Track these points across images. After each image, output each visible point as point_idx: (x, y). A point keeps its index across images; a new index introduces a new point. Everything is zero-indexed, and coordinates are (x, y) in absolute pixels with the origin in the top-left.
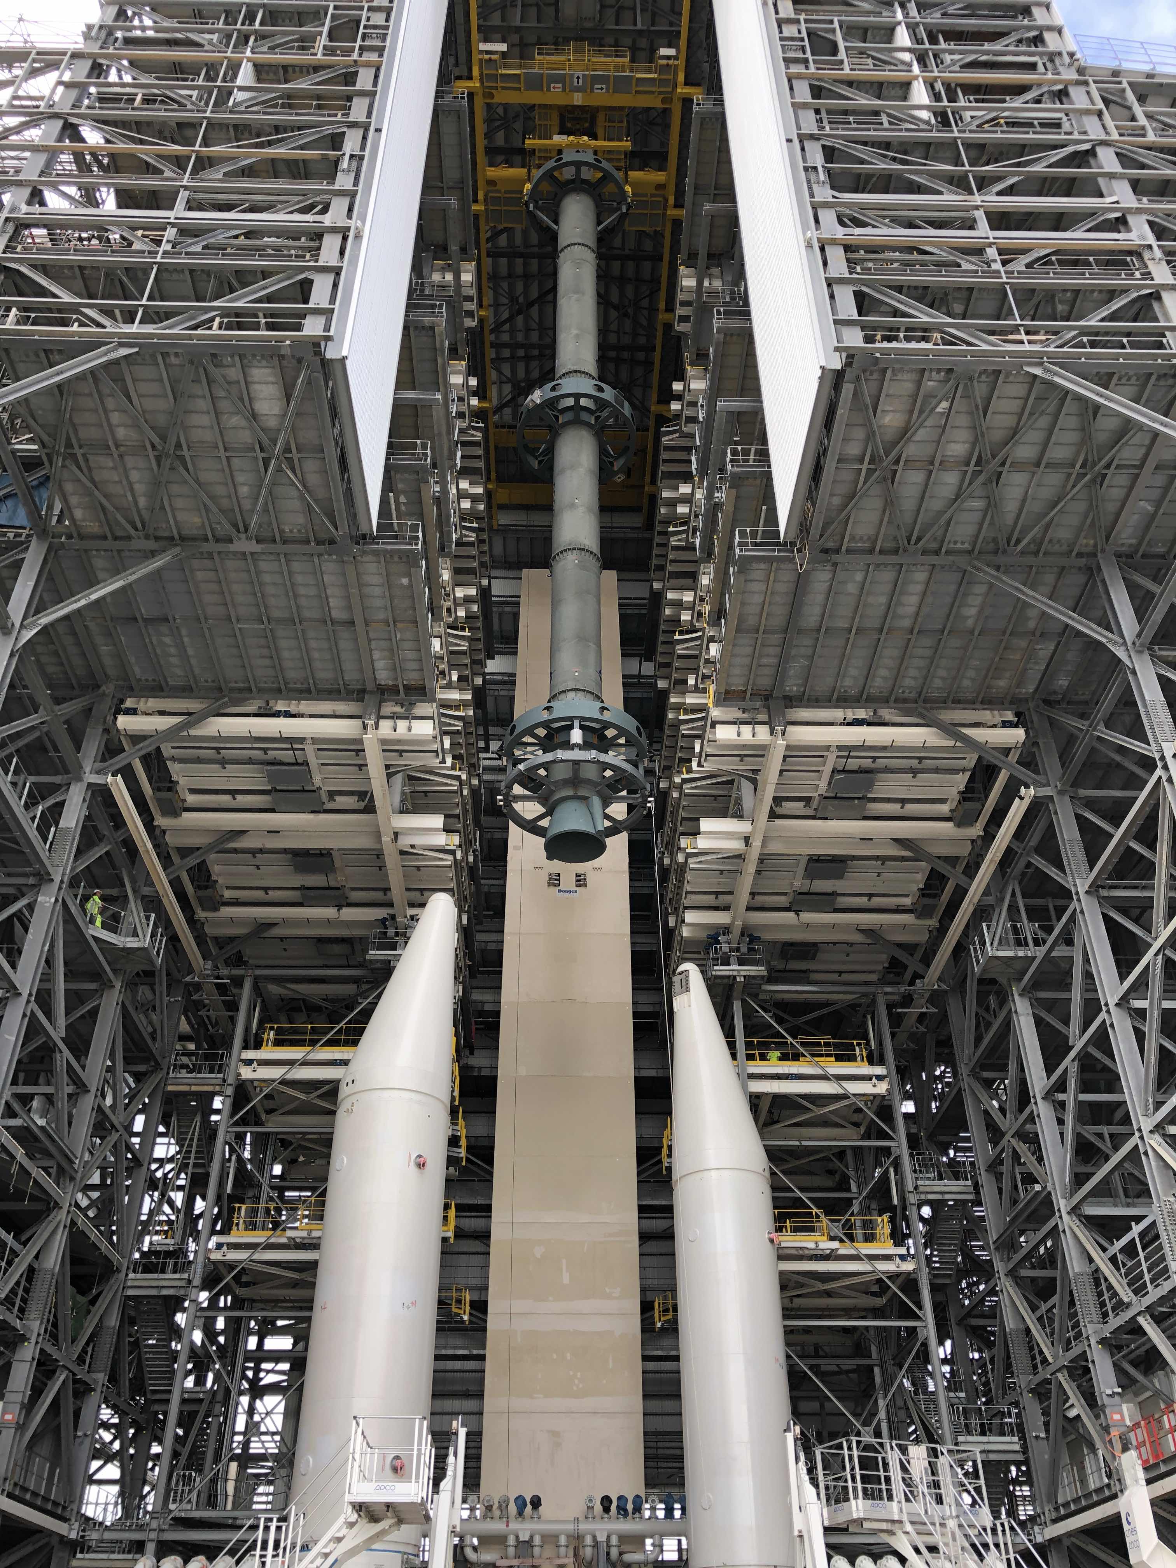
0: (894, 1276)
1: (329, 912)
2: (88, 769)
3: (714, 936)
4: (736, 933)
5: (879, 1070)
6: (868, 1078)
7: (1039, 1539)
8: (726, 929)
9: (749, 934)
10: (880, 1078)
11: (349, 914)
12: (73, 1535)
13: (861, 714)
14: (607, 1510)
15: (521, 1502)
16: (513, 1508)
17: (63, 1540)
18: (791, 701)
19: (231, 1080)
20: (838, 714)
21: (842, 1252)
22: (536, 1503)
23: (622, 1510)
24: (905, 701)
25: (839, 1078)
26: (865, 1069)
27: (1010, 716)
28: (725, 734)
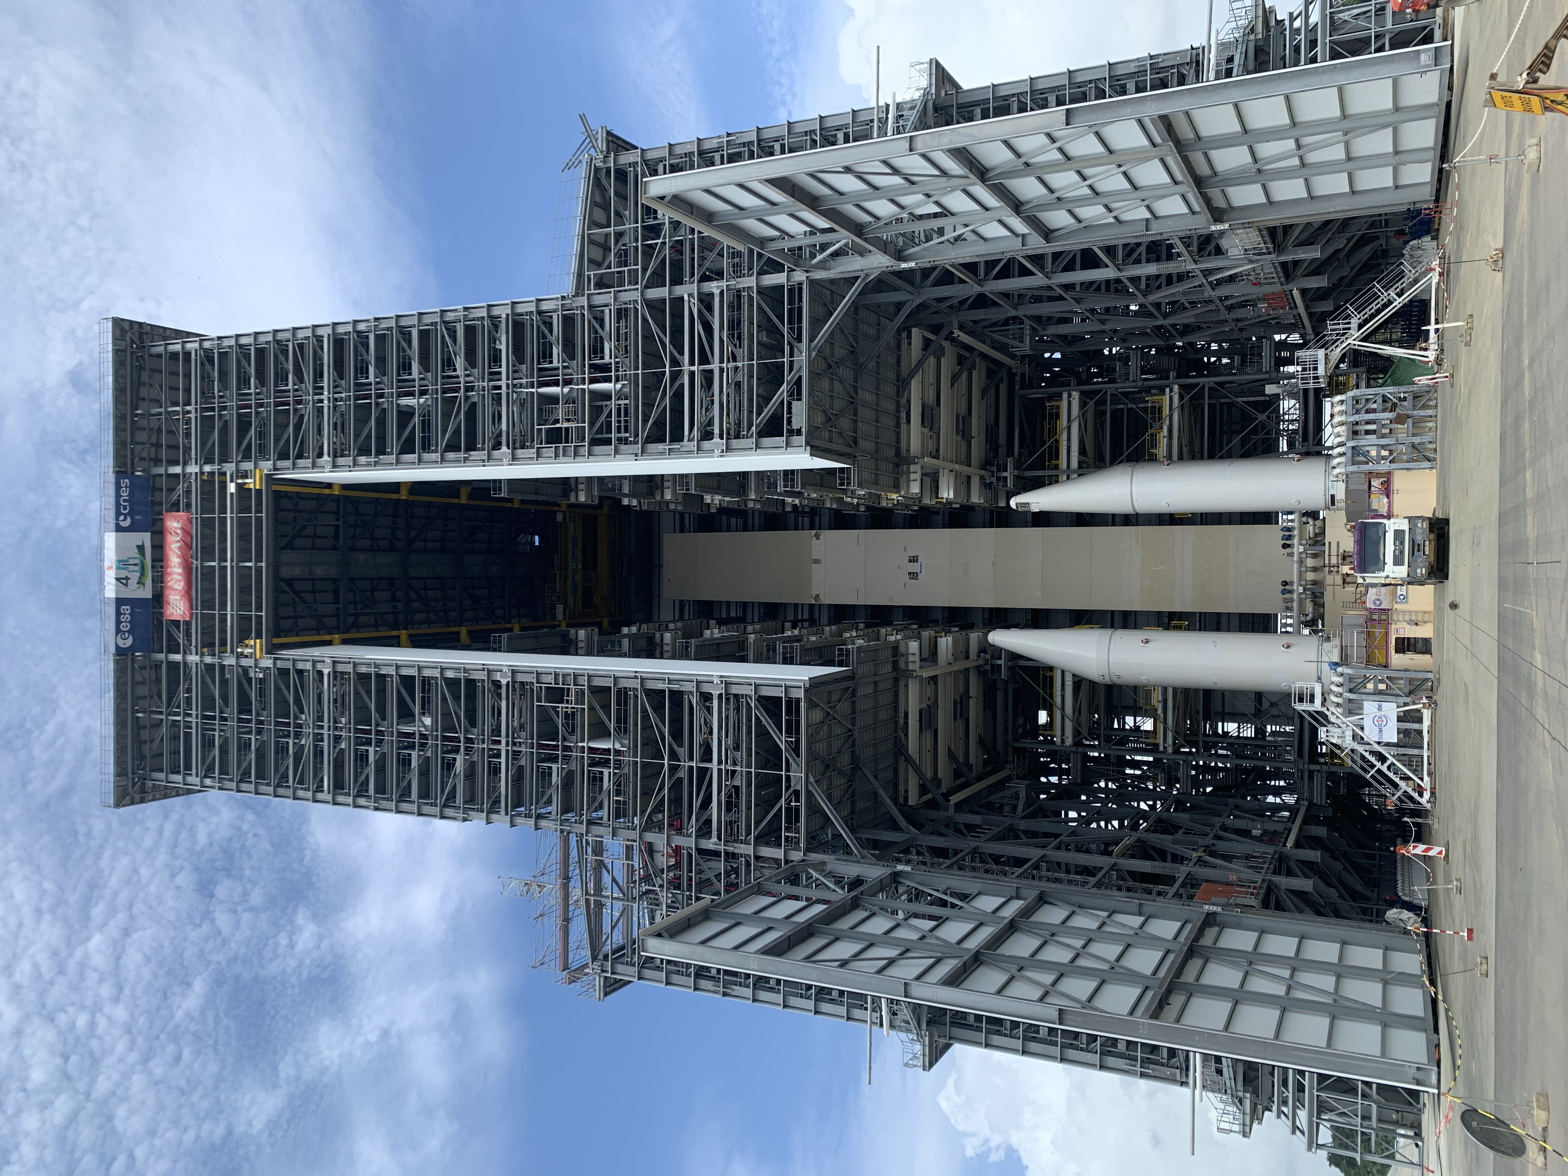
0: (1181, 397)
1: (972, 703)
2: (946, 814)
3: (986, 486)
4: (983, 472)
5: (1065, 396)
6: (1069, 403)
7: (1313, 337)
8: (982, 478)
9: (986, 464)
10: (1070, 396)
11: (973, 692)
12: (1306, 803)
13: (903, 415)
14: (1289, 546)
15: (1284, 592)
16: (1288, 596)
17: (1308, 810)
18: (898, 453)
19: (1074, 749)
20: (903, 426)
21: (1167, 422)
22: (1285, 583)
23: (1290, 537)
24: (898, 392)
25: (1069, 420)
26: (1065, 403)
27: (904, 335)
28: (915, 489)
